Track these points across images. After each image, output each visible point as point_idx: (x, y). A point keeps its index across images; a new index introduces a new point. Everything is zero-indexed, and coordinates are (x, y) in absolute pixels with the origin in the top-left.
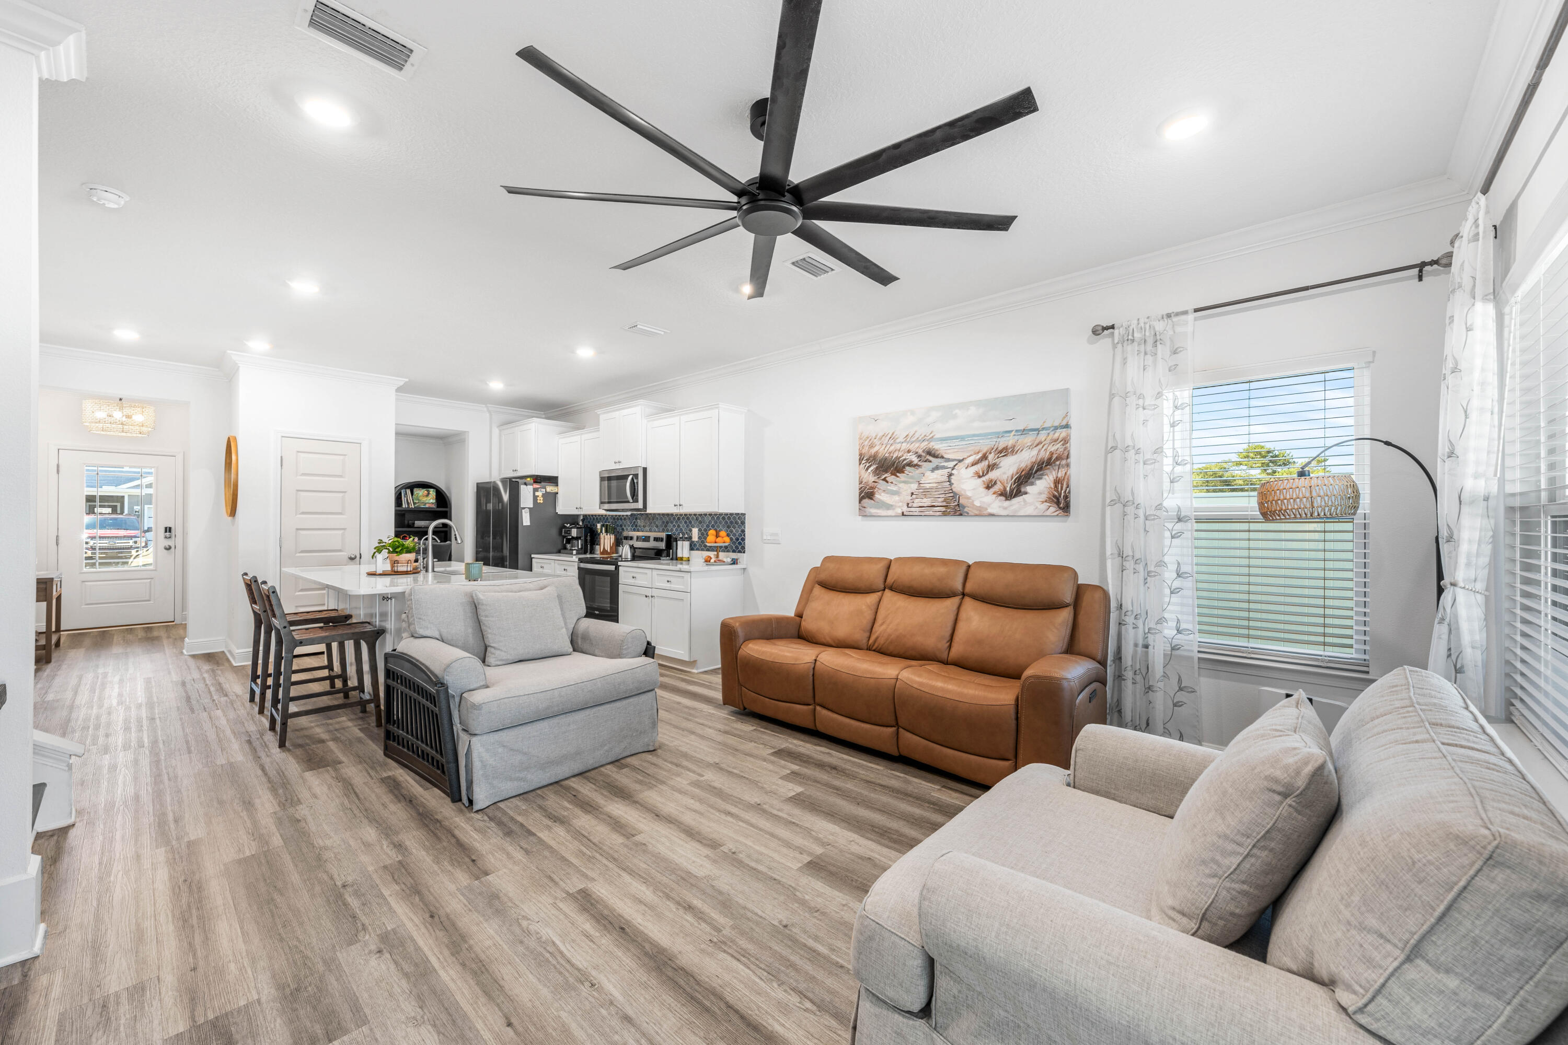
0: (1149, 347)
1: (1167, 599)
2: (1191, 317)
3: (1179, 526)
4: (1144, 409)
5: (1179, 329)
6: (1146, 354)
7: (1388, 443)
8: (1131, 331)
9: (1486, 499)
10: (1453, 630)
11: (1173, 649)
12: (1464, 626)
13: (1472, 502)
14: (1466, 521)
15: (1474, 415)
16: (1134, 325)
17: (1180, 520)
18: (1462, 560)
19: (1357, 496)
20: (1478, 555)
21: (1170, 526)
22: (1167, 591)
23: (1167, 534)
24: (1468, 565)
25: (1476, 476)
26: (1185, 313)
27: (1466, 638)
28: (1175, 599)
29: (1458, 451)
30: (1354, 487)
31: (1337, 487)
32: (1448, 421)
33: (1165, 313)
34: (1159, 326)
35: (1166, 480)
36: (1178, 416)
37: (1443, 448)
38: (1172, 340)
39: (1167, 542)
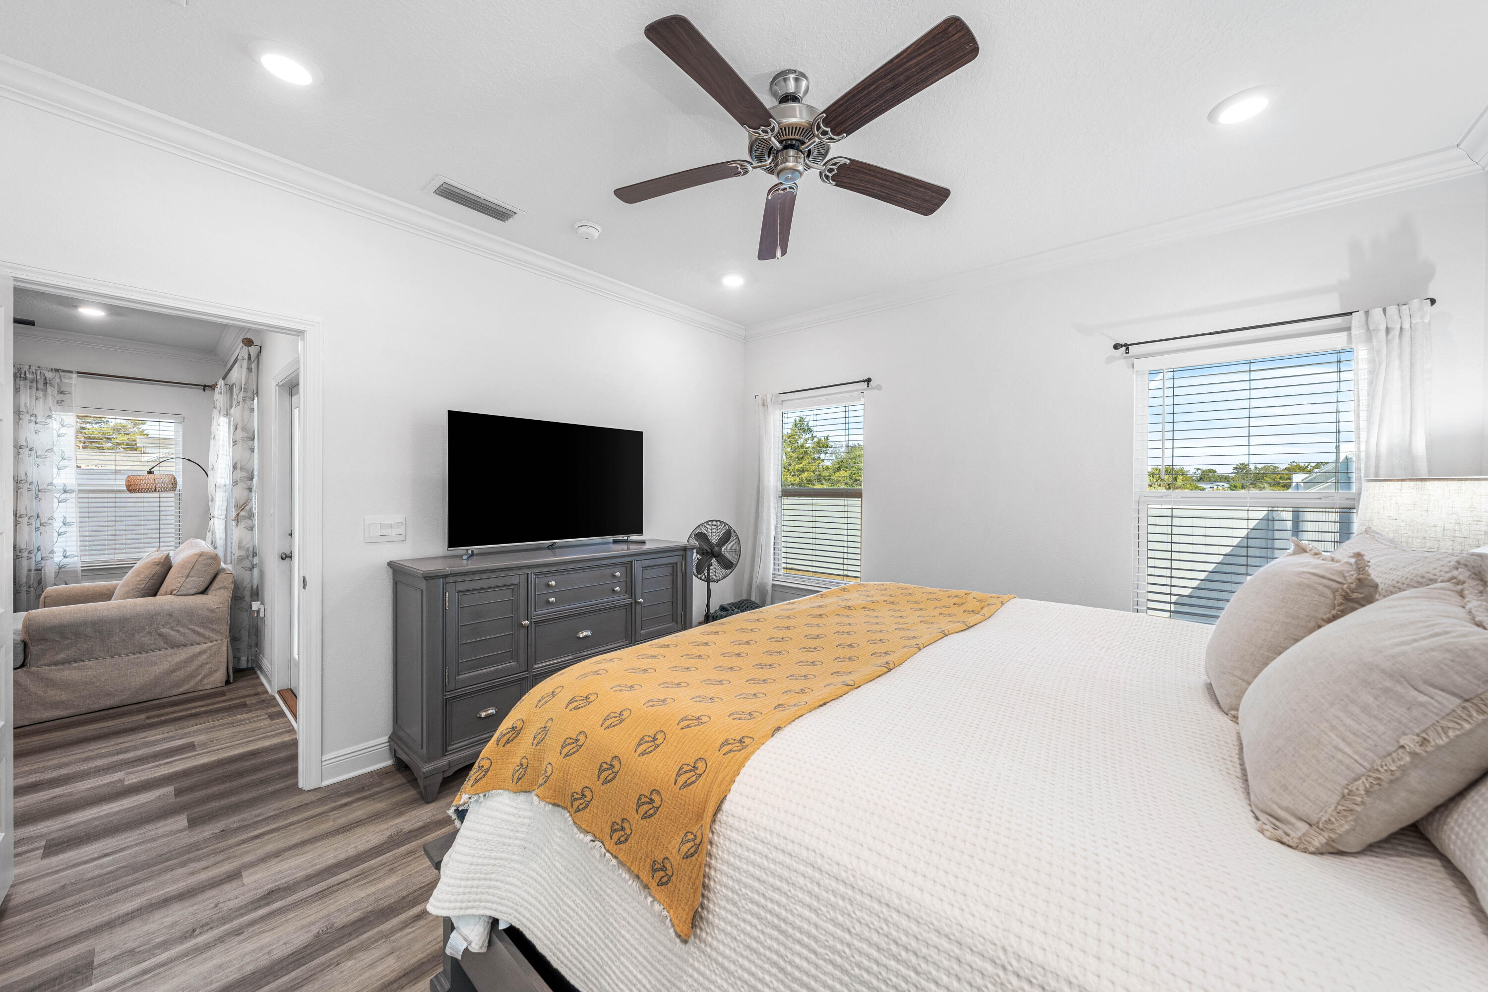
0: (41, 386)
1: (55, 540)
2: (74, 376)
3: (64, 496)
4: (36, 423)
5: (65, 381)
6: (37, 389)
7: (189, 460)
8: (23, 372)
9: (225, 486)
10: (213, 534)
11: (60, 568)
12: (217, 532)
13: (220, 487)
14: (218, 494)
15: (220, 456)
16: (26, 368)
17: (65, 491)
18: (216, 508)
19: (176, 483)
20: (222, 506)
21: (58, 495)
22: (56, 534)
23: (56, 500)
24: (219, 509)
25: (221, 478)
26: (71, 372)
27: (218, 536)
28: (61, 538)
29: (215, 468)
30: (175, 479)
31: (167, 479)
32: (212, 457)
33: (54, 367)
34: (49, 375)
35: (55, 435)
36: (63, 430)
37: (210, 467)
38: (58, 385)
39: (56, 505)
